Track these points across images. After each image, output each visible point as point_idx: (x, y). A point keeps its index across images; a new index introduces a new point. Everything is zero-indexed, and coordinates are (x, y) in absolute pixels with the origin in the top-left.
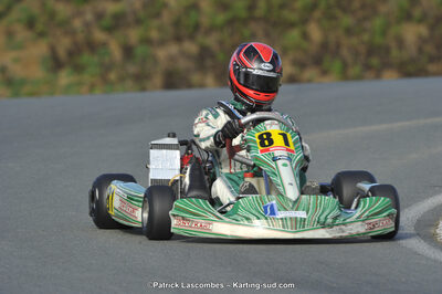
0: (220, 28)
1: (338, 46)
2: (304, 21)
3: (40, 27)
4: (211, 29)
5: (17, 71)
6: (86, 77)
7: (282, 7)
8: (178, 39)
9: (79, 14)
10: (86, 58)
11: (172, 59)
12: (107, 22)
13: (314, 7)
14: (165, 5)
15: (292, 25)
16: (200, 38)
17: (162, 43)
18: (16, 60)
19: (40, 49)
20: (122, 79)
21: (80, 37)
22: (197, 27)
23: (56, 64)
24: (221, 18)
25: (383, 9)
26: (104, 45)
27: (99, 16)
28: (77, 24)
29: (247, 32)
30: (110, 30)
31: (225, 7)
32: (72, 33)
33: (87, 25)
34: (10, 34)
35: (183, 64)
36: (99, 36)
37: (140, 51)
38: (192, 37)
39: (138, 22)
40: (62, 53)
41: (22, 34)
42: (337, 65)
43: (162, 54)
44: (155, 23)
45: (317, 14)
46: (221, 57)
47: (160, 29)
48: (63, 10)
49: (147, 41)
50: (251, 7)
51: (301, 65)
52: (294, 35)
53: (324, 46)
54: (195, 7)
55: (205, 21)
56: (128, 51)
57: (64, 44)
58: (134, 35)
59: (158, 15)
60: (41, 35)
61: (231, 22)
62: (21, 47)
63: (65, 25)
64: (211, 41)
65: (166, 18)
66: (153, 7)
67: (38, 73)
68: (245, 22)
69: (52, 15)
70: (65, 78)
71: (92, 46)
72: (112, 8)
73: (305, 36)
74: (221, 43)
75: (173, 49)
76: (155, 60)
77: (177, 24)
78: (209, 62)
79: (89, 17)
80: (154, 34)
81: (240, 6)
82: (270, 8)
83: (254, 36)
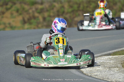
0: (70, 13)
3: (20, 12)
4: (67, 13)
5: (14, 24)
6: (33, 26)
7: (87, 7)
8: (58, 16)
9: (31, 8)
10: (32, 21)
12: (39, 11)
14: (55, 6)
16: (64, 15)
17: (54, 17)
18: (13, 21)
19: (20, 18)
20: (42, 27)
21: (31, 15)
22: (64, 12)
23: (24, 22)
24: (70, 10)
25: (115, 8)
26: (38, 17)
27: (37, 9)
28: (31, 11)
29: (77, 14)
30: (39, 13)
32: (29, 14)
33: (33, 12)
34: (12, 14)
36: (36, 15)
37: (48, 19)
38: (62, 15)
39: (47, 11)
40: (26, 19)
41: (15, 14)
44: (52, 11)
46: (70, 21)
47: (54, 13)
48: (27, 7)
49: (50, 16)
50: (79, 7)
54: (63, 7)
55: (66, 11)
56: (44, 19)
57: (27, 17)
58: (46, 14)
59: (53, 9)
60: (20, 14)
61: (73, 11)
62: (15, 17)
63: (27, 11)
64: (67, 16)
65: (55, 10)
66: (52, 7)
67: (19, 25)
68: (77, 11)
69: (24, 9)
70: (27, 26)
71: (34, 17)
72: (40, 7)
74: (70, 17)
76: (52, 21)
77: (58, 11)
79: (34, 9)
80: (52, 14)
81: (75, 7)
82: (84, 7)
83: (79, 15)
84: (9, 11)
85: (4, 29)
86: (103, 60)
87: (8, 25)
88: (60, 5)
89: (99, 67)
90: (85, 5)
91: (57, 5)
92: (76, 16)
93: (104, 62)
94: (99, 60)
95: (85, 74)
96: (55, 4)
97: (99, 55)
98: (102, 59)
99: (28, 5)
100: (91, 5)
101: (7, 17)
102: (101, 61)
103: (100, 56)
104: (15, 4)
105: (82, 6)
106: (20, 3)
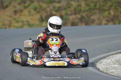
0: (87, 11)
1: (118, 16)
2: (109, 10)
3: (38, 10)
4: (84, 11)
5: (31, 22)
7: (103, 5)
8: (75, 14)
9: (49, 7)
11: (73, 19)
12: (56, 9)
13: (112, 6)
14: (72, 5)
15: (106, 10)
16: (81, 14)
17: (71, 15)
18: (31, 19)
19: (38, 16)
21: (49, 13)
22: (80, 11)
23: (42, 20)
24: (87, 8)
26: (55, 15)
27: (54, 7)
28: (48, 9)
29: (94, 12)
30: (57, 11)
31: (88, 5)
32: (46, 12)
33: (51, 10)
34: (30, 12)
35: (76, 20)
36: (54, 13)
37: (65, 17)
38: (79, 13)
39: (65, 9)
40: (44, 17)
41: (33, 12)
42: (118, 21)
43: (71, 18)
44: (69, 9)
45: (113, 8)
46: (87, 19)
47: (71, 11)
48: (44, 5)
49: (67, 14)
50: (95, 6)
51: (108, 21)
52: (106, 13)
53: (114, 16)
54: (80, 5)
55: (83, 9)
57: (44, 15)
58: (63, 13)
59: (70, 7)
60: (38, 12)
61: (90, 9)
62: (32, 15)
63: (45, 10)
64: (84, 14)
65: (72, 8)
66: (69, 6)
67: (37, 22)
68: (93, 9)
69: (41, 7)
70: (44, 24)
72: (57, 5)
73: (109, 13)
74: (87, 15)
75: (74, 16)
76: (69, 19)
77: (75, 10)
78: (83, 20)
79: (51, 8)
80: (69, 12)
81: (92, 5)
82: (100, 6)
83: (96, 13)
84: (27, 9)
85: (22, 27)
86: (119, 58)
87: (26, 23)
88: (77, 4)
89: (115, 65)
90: (102, 4)
91: (74, 4)
92: (93, 15)
93: (119, 60)
94: (115, 58)
95: (101, 71)
96: (72, 3)
97: (115, 52)
98: (118, 56)
99: (46, 3)
100: (107, 3)
101: (25, 15)
102: (117, 59)
103: (116, 54)
104: (32, 2)
105: (98, 5)
106: (38, 1)
